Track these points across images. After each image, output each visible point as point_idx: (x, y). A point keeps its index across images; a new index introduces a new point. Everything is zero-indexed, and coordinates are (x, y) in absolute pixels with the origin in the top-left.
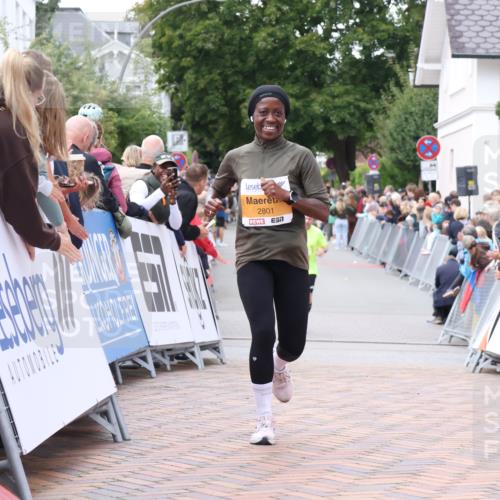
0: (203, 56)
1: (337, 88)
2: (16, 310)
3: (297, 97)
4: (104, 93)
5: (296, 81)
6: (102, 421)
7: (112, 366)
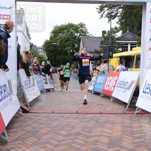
0: (52, 51)
1: (69, 55)
2: (28, 84)
3: (64, 57)
4: (39, 56)
5: (64, 54)
6: (39, 98)
7: (40, 91)
